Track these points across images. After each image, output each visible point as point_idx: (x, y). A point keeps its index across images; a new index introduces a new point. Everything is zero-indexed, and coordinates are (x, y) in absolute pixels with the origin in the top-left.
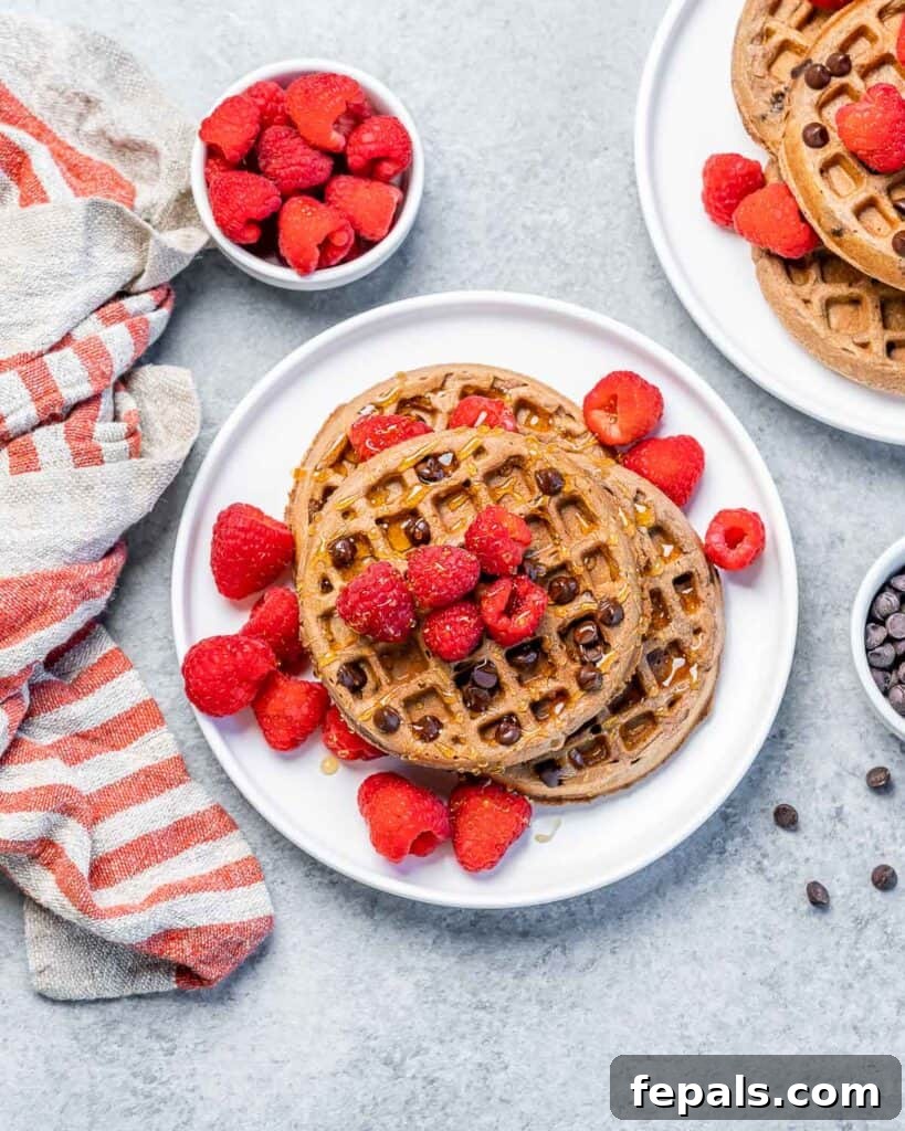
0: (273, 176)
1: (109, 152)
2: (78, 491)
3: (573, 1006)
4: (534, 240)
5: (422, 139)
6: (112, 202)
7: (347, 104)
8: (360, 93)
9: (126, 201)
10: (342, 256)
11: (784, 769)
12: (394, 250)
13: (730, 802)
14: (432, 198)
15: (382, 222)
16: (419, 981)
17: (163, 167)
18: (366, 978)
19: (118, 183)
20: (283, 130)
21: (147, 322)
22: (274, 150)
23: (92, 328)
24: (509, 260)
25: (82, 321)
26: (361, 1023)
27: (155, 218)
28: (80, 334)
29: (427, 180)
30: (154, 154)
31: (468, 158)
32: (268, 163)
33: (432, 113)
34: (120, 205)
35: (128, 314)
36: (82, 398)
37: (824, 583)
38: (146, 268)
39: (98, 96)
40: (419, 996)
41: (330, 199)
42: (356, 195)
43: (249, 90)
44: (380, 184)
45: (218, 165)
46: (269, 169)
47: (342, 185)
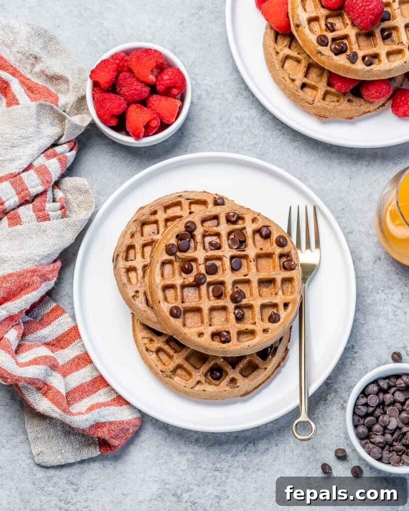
0: (123, 95)
1: (46, 81)
2: (40, 233)
3: (258, 469)
4: (240, 124)
5: (190, 78)
6: (48, 103)
7: (156, 62)
8: (162, 57)
9: (55, 103)
10: (154, 131)
11: (353, 362)
12: (178, 128)
13: (329, 378)
14: (195, 105)
15: (173, 116)
16: (188, 458)
17: (71, 87)
18: (165, 457)
19: (50, 94)
20: (128, 75)
21: (66, 157)
22: (124, 83)
23: (41, 161)
24: (229, 133)
25: (37, 158)
26: (163, 477)
27: (68, 110)
28: (36, 164)
29: (192, 97)
30: (66, 81)
31: (211, 87)
32: (121, 89)
33: (195, 66)
34: (52, 105)
35: (57, 154)
36: (39, 192)
37: (372, 278)
38: (65, 133)
39: (40, 56)
40: (188, 465)
41: (149, 105)
42: (161, 104)
43: (112, 57)
44: (172, 98)
45: (98, 90)
46: (121, 92)
47: (154, 99)
